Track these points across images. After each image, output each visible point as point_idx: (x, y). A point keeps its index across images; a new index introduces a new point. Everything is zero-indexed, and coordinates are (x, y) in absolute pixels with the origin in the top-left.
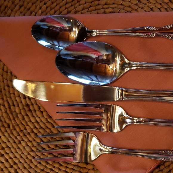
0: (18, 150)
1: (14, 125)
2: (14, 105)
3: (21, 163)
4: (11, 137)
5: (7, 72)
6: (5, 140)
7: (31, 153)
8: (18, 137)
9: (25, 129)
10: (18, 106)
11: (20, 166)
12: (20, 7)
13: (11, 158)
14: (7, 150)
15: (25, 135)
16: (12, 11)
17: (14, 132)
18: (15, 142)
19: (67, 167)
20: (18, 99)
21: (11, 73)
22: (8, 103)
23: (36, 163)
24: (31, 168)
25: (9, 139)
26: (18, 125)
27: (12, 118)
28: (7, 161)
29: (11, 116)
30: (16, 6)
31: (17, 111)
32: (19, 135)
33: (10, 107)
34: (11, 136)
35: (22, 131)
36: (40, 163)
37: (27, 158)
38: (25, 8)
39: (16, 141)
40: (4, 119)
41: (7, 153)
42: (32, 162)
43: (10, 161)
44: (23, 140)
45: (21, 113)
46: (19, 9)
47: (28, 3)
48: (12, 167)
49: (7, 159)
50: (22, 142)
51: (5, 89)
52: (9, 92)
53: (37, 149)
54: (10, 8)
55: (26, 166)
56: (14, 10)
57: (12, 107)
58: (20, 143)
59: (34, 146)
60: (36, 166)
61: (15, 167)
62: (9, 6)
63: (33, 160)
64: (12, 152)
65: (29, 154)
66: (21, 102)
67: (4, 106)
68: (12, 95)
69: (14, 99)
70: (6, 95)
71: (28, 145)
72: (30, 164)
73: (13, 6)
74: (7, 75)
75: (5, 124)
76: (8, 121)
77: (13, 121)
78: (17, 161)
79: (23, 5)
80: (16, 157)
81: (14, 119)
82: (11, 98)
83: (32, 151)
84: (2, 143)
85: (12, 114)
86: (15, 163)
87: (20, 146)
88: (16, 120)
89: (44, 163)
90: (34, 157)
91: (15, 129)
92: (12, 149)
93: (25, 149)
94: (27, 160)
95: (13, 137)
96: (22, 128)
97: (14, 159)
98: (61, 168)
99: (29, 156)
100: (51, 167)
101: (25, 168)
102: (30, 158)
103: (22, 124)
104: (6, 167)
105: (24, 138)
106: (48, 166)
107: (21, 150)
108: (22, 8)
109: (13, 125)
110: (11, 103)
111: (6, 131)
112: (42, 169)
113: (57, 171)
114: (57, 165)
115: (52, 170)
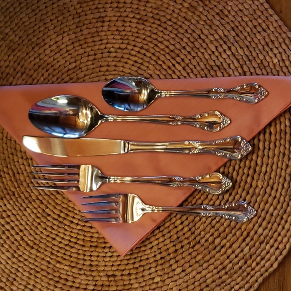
0: (23, 217)
2: (18, 173)
3: (26, 229)
4: (16, 205)
5: (11, 140)
6: (11, 208)
8: (23, 205)
9: (31, 196)
10: (23, 174)
11: (26, 232)
12: (22, 74)
13: (17, 225)
14: (13, 218)
15: (30, 202)
16: (14, 78)
17: (19, 200)
18: (20, 210)
19: (72, 232)
20: (22, 166)
21: (15, 141)
22: (13, 171)
23: (41, 230)
24: (37, 234)
25: (15, 206)
26: (23, 193)
27: (16, 186)
29: (15, 183)
30: (18, 73)
31: (22, 178)
32: (25, 203)
33: (14, 176)
34: (17, 203)
35: (27, 198)
36: (45, 229)
37: (33, 225)
38: (27, 75)
39: (21, 208)
40: (9, 187)
41: (12, 221)
42: (38, 229)
43: (16, 228)
44: (28, 207)
45: (25, 181)
46: (21, 76)
47: (30, 70)
48: (17, 234)
49: (13, 227)
50: (27, 209)
51: (9, 158)
52: (13, 160)
53: (43, 216)
54: (11, 75)
55: (32, 232)
57: (17, 175)
58: (26, 210)
59: (39, 213)
60: (42, 232)
61: (21, 234)
62: (11, 73)
63: (38, 227)
64: (17, 220)
65: (35, 221)
66: (26, 170)
67: (9, 174)
68: (16, 163)
69: (18, 168)
70: (10, 163)
71: (33, 212)
72: (36, 231)
73: (15, 73)
74: (11, 143)
75: (10, 192)
76: (13, 189)
77: (18, 189)
78: (22, 228)
79: (25, 73)
80: (21, 224)
81: (19, 187)
82: (15, 166)
83: (38, 217)
84: (7, 211)
85: (17, 182)
86: (21, 231)
87: (25, 213)
88: (21, 188)
89: (49, 229)
90: (39, 224)
91: (20, 197)
92: (18, 216)
93: (30, 216)
94: (33, 227)
95: (19, 205)
96: (27, 195)
97: (20, 226)
98: (66, 233)
99: (34, 223)
100: (56, 233)
101: (31, 235)
102: (35, 224)
103: (27, 191)
104: (12, 235)
105: (29, 205)
106: (53, 231)
107: (27, 216)
108: (24, 76)
109: (18, 193)
110: (15, 172)
111: (11, 199)
112: (48, 234)
113: (62, 236)
114: (62, 230)
115: (57, 235)
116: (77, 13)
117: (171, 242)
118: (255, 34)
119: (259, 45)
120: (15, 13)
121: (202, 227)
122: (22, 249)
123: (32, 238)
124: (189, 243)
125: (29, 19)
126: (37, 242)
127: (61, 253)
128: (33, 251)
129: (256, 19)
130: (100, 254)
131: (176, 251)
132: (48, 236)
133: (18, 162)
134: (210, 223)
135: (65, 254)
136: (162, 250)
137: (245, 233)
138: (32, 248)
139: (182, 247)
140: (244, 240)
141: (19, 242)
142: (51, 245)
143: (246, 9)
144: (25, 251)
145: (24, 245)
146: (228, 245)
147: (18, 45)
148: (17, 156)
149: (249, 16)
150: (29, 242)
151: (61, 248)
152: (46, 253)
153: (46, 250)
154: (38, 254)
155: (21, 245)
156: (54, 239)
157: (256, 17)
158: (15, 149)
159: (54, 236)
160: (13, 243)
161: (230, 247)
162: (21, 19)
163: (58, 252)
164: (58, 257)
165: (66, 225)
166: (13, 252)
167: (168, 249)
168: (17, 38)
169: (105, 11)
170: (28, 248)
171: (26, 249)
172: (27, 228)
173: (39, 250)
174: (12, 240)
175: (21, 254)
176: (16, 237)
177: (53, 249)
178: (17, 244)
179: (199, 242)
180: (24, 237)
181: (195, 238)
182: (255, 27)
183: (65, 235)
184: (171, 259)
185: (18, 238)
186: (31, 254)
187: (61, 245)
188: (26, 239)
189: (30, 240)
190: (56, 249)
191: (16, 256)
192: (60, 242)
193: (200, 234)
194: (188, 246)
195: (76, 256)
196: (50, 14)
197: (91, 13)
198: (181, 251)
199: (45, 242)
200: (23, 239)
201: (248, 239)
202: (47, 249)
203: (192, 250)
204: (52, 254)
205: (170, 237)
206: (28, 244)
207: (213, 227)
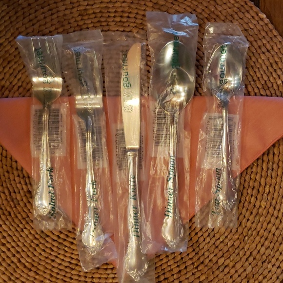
0: (20, 238)
1: (16, 212)
2: (15, 192)
3: (24, 251)
4: (12, 226)
5: (6, 157)
6: (6, 229)
7: (34, 241)
8: (21, 225)
9: (28, 216)
10: (19, 193)
11: (23, 254)
12: (19, 87)
13: (13, 247)
14: (9, 239)
15: (27, 223)
16: (10, 91)
17: (16, 220)
18: (17, 230)
19: (72, 253)
20: (18, 185)
21: (11, 158)
22: (8, 190)
23: (40, 251)
24: (35, 256)
25: (11, 227)
26: (19, 213)
27: (13, 206)
28: (9, 250)
29: (11, 203)
30: (14, 86)
31: (19, 198)
32: (22, 223)
33: (10, 194)
34: (13, 224)
35: (24, 219)
36: (44, 251)
37: (31, 246)
38: (24, 89)
39: (18, 229)
40: (5, 207)
41: (8, 242)
42: (36, 250)
43: (12, 250)
44: (26, 228)
45: (22, 200)
46: (18, 90)
48: (14, 256)
50: (24, 230)
51: (4, 176)
52: (9, 178)
53: (41, 237)
54: (7, 88)
55: (29, 254)
56: (12, 91)
57: (13, 194)
58: (23, 231)
59: (37, 233)
60: (40, 254)
61: (18, 256)
62: (6, 87)
63: (37, 248)
64: (14, 241)
65: (33, 242)
66: (23, 189)
67: (4, 193)
68: (12, 182)
69: (14, 186)
70: (5, 181)
71: (31, 233)
72: (34, 252)
73: (11, 86)
74: (6, 160)
75: (5, 212)
76: (9, 209)
77: (14, 209)
78: (20, 250)
80: (18, 246)
81: (15, 207)
82: (11, 184)
83: (36, 238)
84: (3, 232)
85: (13, 201)
86: (18, 252)
87: (22, 234)
88: (18, 207)
89: (48, 251)
90: (37, 245)
91: (17, 217)
92: (14, 238)
93: (28, 237)
94: (30, 249)
95: (15, 226)
96: (24, 216)
97: (17, 248)
98: (66, 254)
99: (32, 244)
100: (56, 254)
101: (28, 256)
102: (34, 246)
103: (24, 211)
104: (8, 257)
105: (27, 226)
106: (52, 253)
107: (24, 238)
108: (21, 89)
109: (14, 213)
110: (11, 190)
111: (7, 219)
112: (47, 256)
113: (62, 257)
114: (62, 252)
115: (57, 257)
116: (78, 25)
117: (174, 262)
118: (259, 54)
119: (263, 65)
120: (11, 22)
121: (206, 247)
122: (19, 271)
123: (30, 260)
124: (193, 264)
125: (26, 29)
126: (35, 264)
127: (62, 275)
128: (32, 274)
129: (260, 40)
130: (102, 276)
131: (180, 271)
132: (47, 258)
133: (14, 180)
134: (214, 244)
135: (65, 276)
136: (166, 271)
137: (248, 253)
138: (30, 270)
139: (186, 267)
140: (247, 260)
141: (16, 264)
142: (50, 268)
143: (251, 29)
144: (22, 274)
145: (21, 267)
146: (231, 264)
147: (14, 56)
148: (13, 174)
149: (254, 36)
150: (27, 264)
151: (60, 270)
152: (45, 275)
153: (45, 273)
154: (37, 277)
155: (18, 267)
156: (53, 261)
157: (261, 38)
158: (11, 166)
159: (53, 258)
160: (9, 265)
161: (234, 266)
162: (17, 29)
163: (58, 274)
164: (58, 279)
165: (66, 246)
166: (9, 275)
167: (172, 270)
168: (13, 50)
169: (107, 25)
170: (26, 271)
171: (23, 272)
172: (25, 249)
173: (38, 272)
174: (9, 262)
175: (18, 276)
176: (13, 259)
177: (53, 271)
178: (14, 267)
179: (202, 263)
180: (21, 259)
181: (199, 259)
182: (260, 47)
183: (66, 256)
184: (174, 280)
185: (15, 260)
186: (29, 276)
187: (60, 267)
188: (23, 261)
189: (28, 262)
190: (56, 271)
191: (13, 278)
192: (60, 264)
193: (204, 254)
194: (192, 266)
195: (77, 278)
196: (48, 25)
197: (93, 26)
198: (185, 271)
199: (44, 264)
200: (20, 261)
201: (251, 259)
202: (46, 271)
203: (196, 270)
204: (52, 276)
205: (174, 258)
206: (25, 267)
207: (217, 247)
